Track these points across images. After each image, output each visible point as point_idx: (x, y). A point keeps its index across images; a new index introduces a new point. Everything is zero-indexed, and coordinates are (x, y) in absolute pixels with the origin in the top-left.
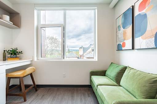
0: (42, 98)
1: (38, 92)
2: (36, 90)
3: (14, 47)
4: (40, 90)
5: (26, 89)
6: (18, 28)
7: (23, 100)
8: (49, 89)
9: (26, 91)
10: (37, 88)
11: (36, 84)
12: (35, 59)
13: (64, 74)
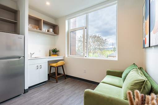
0: (66, 84)
1: (66, 80)
2: (65, 79)
3: (55, 48)
4: (68, 79)
5: (58, 75)
6: (56, 35)
7: (56, 82)
8: (74, 80)
9: (58, 76)
10: (66, 78)
11: (65, 74)
12: (66, 56)
13: (85, 70)
